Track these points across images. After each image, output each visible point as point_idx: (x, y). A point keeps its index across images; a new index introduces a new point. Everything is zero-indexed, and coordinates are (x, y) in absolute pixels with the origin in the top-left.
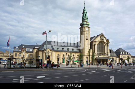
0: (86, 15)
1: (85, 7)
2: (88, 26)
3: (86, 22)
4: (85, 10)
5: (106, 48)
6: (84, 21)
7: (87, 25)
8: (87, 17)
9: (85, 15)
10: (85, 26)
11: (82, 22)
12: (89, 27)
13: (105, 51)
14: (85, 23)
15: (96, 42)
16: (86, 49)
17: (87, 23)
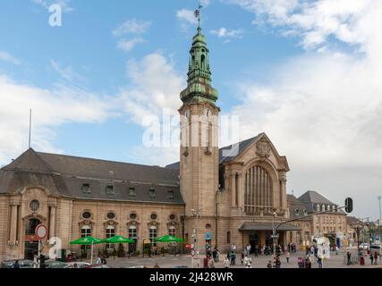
0: (203, 57)
1: (199, 29)
2: (213, 102)
3: (204, 84)
4: (200, 38)
5: (276, 187)
6: (197, 82)
7: (207, 96)
8: (208, 69)
9: (198, 58)
10: (201, 99)
11: (190, 86)
12: (214, 107)
13: (271, 201)
14: (201, 88)
15: (242, 164)
16: (204, 192)
17: (207, 89)
